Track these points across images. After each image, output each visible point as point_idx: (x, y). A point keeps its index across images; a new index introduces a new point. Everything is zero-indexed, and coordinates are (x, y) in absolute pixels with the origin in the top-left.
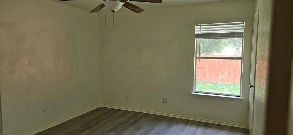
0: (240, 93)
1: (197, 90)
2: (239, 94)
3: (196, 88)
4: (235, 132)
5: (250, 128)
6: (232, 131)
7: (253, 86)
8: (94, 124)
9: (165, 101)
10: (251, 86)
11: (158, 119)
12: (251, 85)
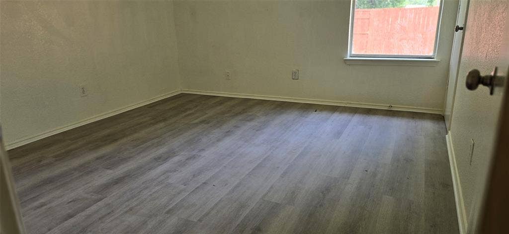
0: (435, 52)
1: (353, 53)
2: (431, 54)
3: (353, 49)
4: (420, 118)
5: (448, 113)
6: (413, 118)
7: (461, 29)
8: (171, 116)
9: (295, 76)
10: (458, 29)
11: (283, 107)
12: (458, 26)
